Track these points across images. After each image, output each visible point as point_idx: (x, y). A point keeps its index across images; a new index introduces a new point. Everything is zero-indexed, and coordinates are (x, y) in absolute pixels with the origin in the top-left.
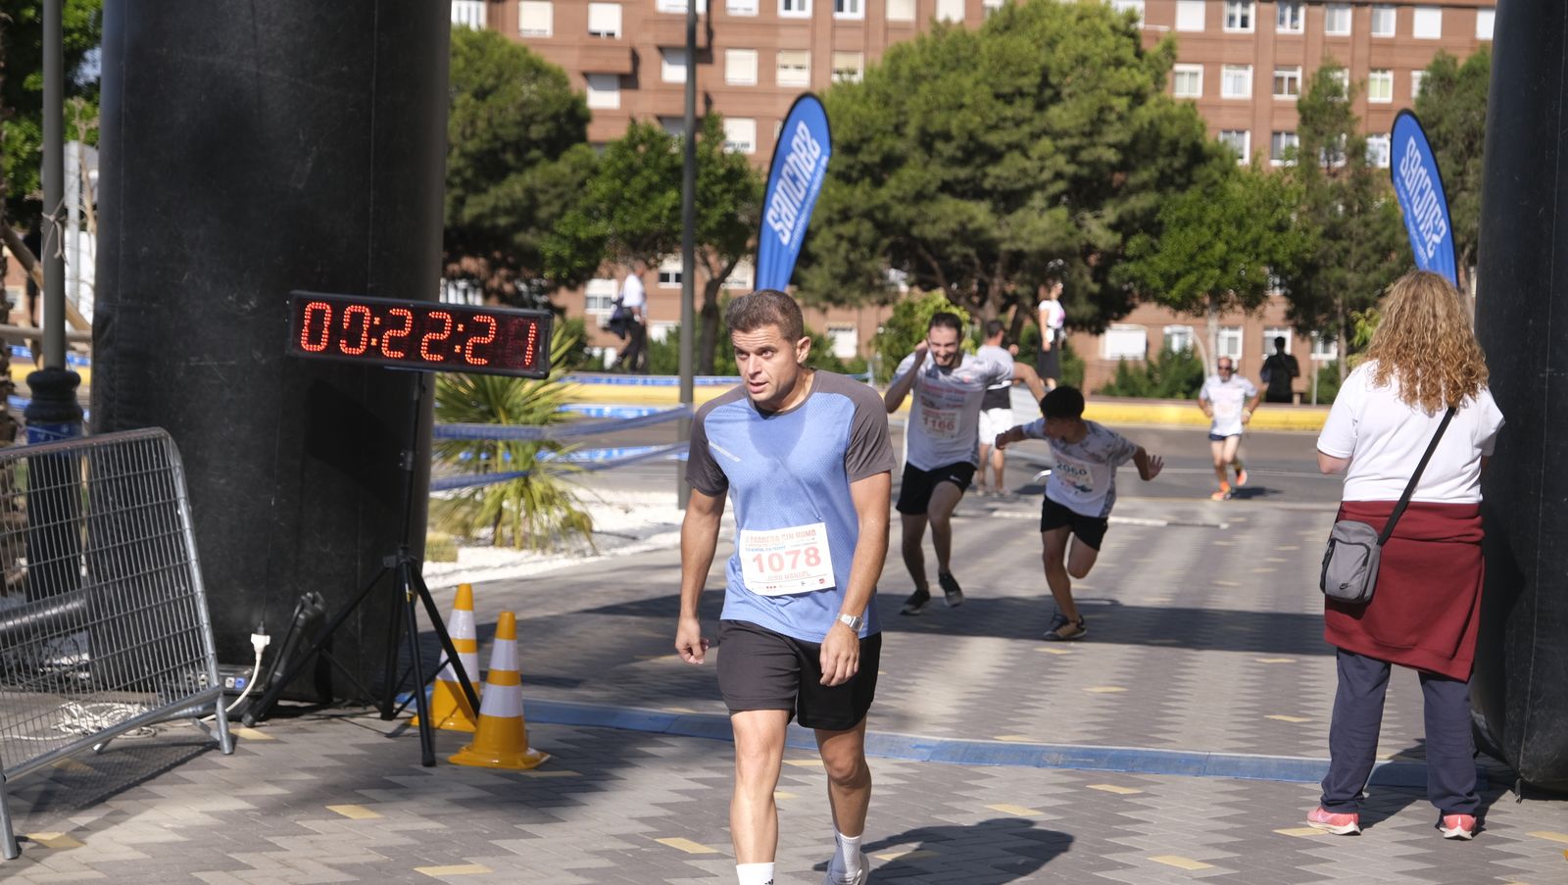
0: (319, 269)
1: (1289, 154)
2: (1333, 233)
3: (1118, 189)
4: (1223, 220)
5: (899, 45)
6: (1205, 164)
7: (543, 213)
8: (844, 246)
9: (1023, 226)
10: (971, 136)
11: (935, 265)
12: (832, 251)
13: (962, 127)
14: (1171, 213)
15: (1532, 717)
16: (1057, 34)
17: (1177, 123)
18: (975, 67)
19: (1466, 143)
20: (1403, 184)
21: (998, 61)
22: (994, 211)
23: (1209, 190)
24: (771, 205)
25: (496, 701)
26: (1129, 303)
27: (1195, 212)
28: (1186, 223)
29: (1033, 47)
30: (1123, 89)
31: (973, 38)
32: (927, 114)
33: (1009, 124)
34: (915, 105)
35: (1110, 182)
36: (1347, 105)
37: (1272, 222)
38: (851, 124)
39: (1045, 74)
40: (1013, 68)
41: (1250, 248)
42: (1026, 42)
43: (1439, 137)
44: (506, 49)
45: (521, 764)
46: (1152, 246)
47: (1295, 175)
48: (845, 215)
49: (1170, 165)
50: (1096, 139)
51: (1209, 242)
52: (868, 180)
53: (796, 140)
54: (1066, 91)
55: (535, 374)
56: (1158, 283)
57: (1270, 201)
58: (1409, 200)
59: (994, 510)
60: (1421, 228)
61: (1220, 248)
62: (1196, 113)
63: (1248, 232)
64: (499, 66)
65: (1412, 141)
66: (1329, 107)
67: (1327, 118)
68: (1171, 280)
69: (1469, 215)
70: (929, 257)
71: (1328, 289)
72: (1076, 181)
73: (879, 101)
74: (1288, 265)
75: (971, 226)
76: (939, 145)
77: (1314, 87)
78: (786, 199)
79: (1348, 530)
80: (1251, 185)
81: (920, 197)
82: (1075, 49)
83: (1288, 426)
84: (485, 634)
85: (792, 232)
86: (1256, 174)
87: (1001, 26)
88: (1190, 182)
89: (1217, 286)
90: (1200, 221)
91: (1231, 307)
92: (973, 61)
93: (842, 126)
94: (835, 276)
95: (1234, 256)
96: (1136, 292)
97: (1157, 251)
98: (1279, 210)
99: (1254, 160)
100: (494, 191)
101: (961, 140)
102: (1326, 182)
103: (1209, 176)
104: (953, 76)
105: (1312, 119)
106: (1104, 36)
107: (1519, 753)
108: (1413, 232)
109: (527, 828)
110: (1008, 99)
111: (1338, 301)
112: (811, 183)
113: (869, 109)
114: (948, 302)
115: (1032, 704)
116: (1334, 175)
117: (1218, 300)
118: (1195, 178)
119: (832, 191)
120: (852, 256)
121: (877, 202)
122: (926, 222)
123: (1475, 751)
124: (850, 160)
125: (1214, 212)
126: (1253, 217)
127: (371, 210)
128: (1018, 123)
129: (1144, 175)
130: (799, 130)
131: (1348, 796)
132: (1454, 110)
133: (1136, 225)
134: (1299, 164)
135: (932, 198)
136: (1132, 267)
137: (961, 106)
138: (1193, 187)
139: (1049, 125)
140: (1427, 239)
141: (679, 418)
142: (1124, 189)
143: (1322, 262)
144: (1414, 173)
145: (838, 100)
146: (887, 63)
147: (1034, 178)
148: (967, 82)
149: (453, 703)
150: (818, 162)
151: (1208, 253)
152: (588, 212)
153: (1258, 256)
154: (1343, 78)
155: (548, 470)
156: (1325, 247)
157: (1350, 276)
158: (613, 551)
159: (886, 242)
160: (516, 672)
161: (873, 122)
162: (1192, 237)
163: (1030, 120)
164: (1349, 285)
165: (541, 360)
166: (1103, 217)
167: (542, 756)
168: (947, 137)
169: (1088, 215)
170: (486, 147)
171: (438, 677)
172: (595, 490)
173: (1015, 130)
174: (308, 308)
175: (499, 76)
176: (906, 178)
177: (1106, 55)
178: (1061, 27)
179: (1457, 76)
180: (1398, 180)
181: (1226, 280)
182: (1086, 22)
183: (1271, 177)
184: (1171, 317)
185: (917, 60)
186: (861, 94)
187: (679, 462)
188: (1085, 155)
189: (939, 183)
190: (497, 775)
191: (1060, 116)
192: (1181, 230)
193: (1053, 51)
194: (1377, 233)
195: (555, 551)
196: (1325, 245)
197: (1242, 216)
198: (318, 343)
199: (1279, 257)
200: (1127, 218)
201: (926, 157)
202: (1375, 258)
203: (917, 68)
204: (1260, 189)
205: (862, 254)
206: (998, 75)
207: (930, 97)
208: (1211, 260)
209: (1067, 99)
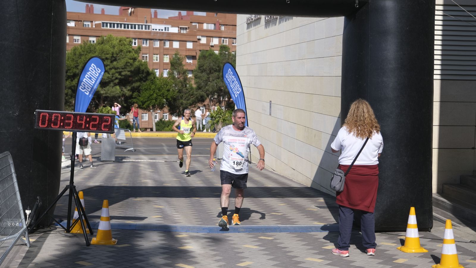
0: (36, 103)
2: (180, 91)
3: (130, 81)
4: (155, 89)
5: (75, 47)
6: (150, 76)
9: (109, 90)
14: (143, 87)
17: (143, 66)
18: (95, 52)
20: (227, 80)
21: (101, 51)
23: (151, 82)
25: (103, 226)
27: (149, 87)
28: (146, 90)
29: (110, 48)
30: (132, 58)
31: (94, 45)
36: (182, 62)
37: (167, 89)
39: (113, 54)
40: (105, 53)
41: (162, 95)
42: (108, 46)
43: (203, 68)
45: (113, 243)
46: (139, 95)
49: (142, 76)
50: (125, 70)
51: (152, 94)
52: (70, 79)
53: (91, 68)
54: (118, 58)
57: (166, 84)
60: (233, 90)
61: (155, 95)
63: (161, 91)
65: (230, 69)
66: (177, 62)
67: (177, 65)
68: (143, 103)
71: (178, 104)
72: (121, 80)
73: (72, 60)
74: (170, 99)
77: (174, 58)
78: (87, 83)
80: (161, 80)
82: (120, 49)
83: (173, 137)
85: (90, 92)
86: (162, 78)
87: (101, 42)
88: (147, 80)
89: (154, 103)
90: (150, 90)
91: (156, 109)
92: (94, 51)
95: (158, 97)
97: (140, 96)
98: (167, 86)
99: (160, 75)
102: (177, 80)
104: (90, 54)
105: (174, 65)
108: (230, 91)
111: (181, 108)
112: (97, 79)
116: (179, 78)
117: (154, 107)
118: (148, 79)
120: (66, 98)
121: (73, 85)
125: (153, 87)
126: (162, 88)
127: (50, 86)
129: (136, 78)
130: (92, 66)
132: (207, 63)
133: (135, 90)
134: (171, 76)
136: (135, 100)
138: (147, 81)
139: (114, 66)
140: (235, 92)
142: (132, 82)
143: (177, 98)
146: (73, 51)
147: (111, 79)
150: (100, 73)
151: (152, 96)
153: (163, 97)
157: (184, 101)
161: (71, 65)
164: (183, 103)
166: (127, 88)
169: (123, 88)
174: (41, 115)
177: (127, 50)
178: (116, 43)
179: (207, 55)
180: (225, 79)
181: (156, 103)
182: (122, 42)
183: (165, 78)
184: (143, 111)
185: (81, 51)
188: (123, 73)
190: (109, 247)
191: (117, 64)
192: (145, 91)
193: (114, 49)
194: (189, 92)
196: (178, 94)
197: (160, 88)
198: (44, 124)
199: (169, 97)
200: (133, 88)
202: (189, 98)
203: (81, 52)
204: (164, 81)
205: (69, 97)
206: (101, 54)
207: (85, 59)
208: (153, 98)
209: (118, 60)
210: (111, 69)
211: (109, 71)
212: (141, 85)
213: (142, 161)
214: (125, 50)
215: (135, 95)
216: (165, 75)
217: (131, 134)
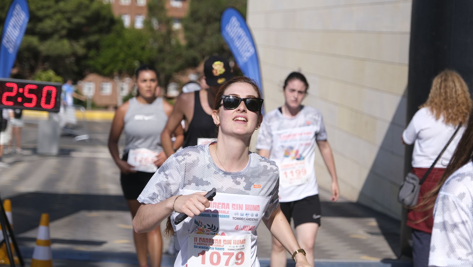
3: (85, 33)
4: (123, 45)
6: (115, 24)
14: (104, 42)
17: (105, 10)
23: (117, 35)
27: (113, 42)
35: (83, 30)
37: (140, 46)
41: (132, 55)
46: (98, 54)
49: (103, 25)
50: (78, 14)
51: (118, 53)
61: (122, 56)
63: (132, 49)
67: (156, 10)
68: (105, 66)
72: (70, 30)
75: (31, 46)
86: (132, 29)
88: (110, 31)
95: (128, 58)
99: (131, 24)
103: (117, 29)
105: (153, 10)
114: (54, 75)
116: (159, 30)
117: (121, 74)
129: (94, 28)
132: (203, 8)
136: (91, 63)
139: (60, 9)
151: (118, 57)
156: (158, 55)
163: (53, 7)
166: (80, 43)
173: (47, 10)
181: (124, 66)
188: (74, 20)
191: (64, 5)
192: (108, 48)
197: (129, 44)
200: (89, 43)
202: (174, 60)
211: (52, 15)
212: (101, 39)
215: (92, 53)
216: (139, 24)
217: (84, 113)
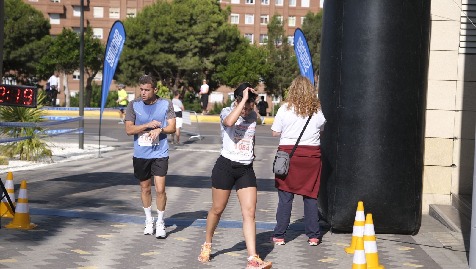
1: (265, 41)
2: (278, 65)
3: (214, 51)
4: (245, 61)
5: (147, 6)
6: (240, 43)
7: (36, 57)
8: (130, 68)
9: (185, 62)
10: (169, 34)
11: (158, 74)
12: (127, 69)
13: (167, 32)
14: (230, 58)
15: (335, 209)
16: (195, 4)
17: (232, 31)
18: (170, 13)
19: (317, 38)
20: (298, 51)
21: (177, 12)
22: (176, 57)
23: (241, 52)
24: (107, 55)
25: (20, 208)
26: (217, 85)
27: (237, 58)
28: (234, 62)
29: (188, 8)
30: (215, 21)
31: (170, 4)
32: (156, 27)
33: (181, 31)
34: (152, 24)
35: (212, 49)
36: (282, 27)
37: (260, 61)
38: (132, 30)
39: (192, 16)
40: (182, 14)
41: (253, 69)
42: (186, 6)
43: (309, 36)
44: (24, 5)
45: (28, 228)
46: (224, 68)
47: (267, 47)
48: (131, 58)
49: (230, 44)
50: (207, 36)
51: (241, 67)
52: (138, 47)
53: (115, 35)
54: (198, 21)
55: (32, 106)
56: (226, 79)
57: (260, 55)
58: (299, 55)
59: (177, 148)
60: (303, 64)
61: (245, 69)
62: (237, 28)
63: (253, 64)
64: (21, 10)
65: (300, 38)
66: (277, 27)
67: (276, 30)
68: (230, 79)
69: (318, 60)
70: (157, 71)
71: (276, 82)
72: (201, 48)
73: (141, 23)
74: (265, 74)
75: (169, 62)
76: (160, 37)
77: (272, 21)
78: (112, 53)
79: (281, 154)
80: (254, 50)
81: (154, 53)
82: (201, 9)
84: (17, 188)
85: (114, 63)
86: (255, 47)
88: (236, 49)
90: (239, 62)
92: (170, 11)
93: (129, 31)
94: (128, 77)
95: (249, 71)
96: (220, 82)
97: (226, 70)
98: (262, 58)
99: (255, 43)
100: (19, 49)
101: (166, 36)
102: (276, 49)
103: (241, 47)
104: (164, 16)
105: (271, 31)
106: (210, 5)
107: (331, 221)
108: (300, 65)
109: (30, 247)
110: (180, 23)
111: (280, 85)
112: (119, 48)
113: (138, 26)
114: (162, 85)
115: (188, 207)
116: (278, 48)
118: (237, 48)
119: (127, 51)
120: (133, 71)
121: (141, 54)
122: (156, 60)
123: (319, 219)
124: (132, 41)
125: (243, 58)
126: (254, 60)
128: (184, 31)
129: (222, 47)
130: (116, 32)
131: (282, 233)
133: (220, 62)
134: (268, 44)
135: (157, 53)
136: (218, 75)
137: (166, 25)
138: (236, 51)
140: (305, 67)
141: (79, 120)
142: (216, 51)
143: (275, 74)
144: (301, 47)
145: (128, 23)
146: (143, 12)
147: (189, 47)
148: (168, 18)
149: (7, 209)
150: (121, 42)
151: (241, 71)
152: (50, 56)
153: (256, 71)
154: (281, 18)
155: (38, 136)
156: (276, 69)
157: (283, 78)
158: (58, 161)
159: (143, 66)
160: (27, 199)
161: (139, 30)
162: (236, 66)
163: (187, 30)
164: (283, 80)
165: (34, 102)
166: (209, 59)
167: (35, 225)
168: (162, 35)
169: (205, 59)
170: (17, 36)
171: (2, 201)
172: (53, 143)
173: (183, 33)
175: (21, 14)
176: (149, 47)
177: (210, 10)
178: (196, 2)
179: (314, 18)
180: (296, 49)
181: (246, 79)
183: (260, 48)
184: (230, 90)
185: (153, 11)
186: (135, 21)
187: (79, 134)
188: (204, 41)
189: (160, 49)
190: (20, 231)
192: (233, 64)
193: (194, 9)
194: (291, 65)
195: (40, 161)
196: (276, 68)
199: (262, 72)
200: (217, 60)
201: (156, 41)
203: (153, 13)
204: (256, 52)
205: (136, 70)
206: (177, 16)
207: (157, 22)
208: (242, 73)
209: (198, 23)
210: (189, 35)
211: (186, 36)
212: (227, 56)
213: (202, 150)
214: (207, 10)
215: (220, 68)
217: (197, 117)
